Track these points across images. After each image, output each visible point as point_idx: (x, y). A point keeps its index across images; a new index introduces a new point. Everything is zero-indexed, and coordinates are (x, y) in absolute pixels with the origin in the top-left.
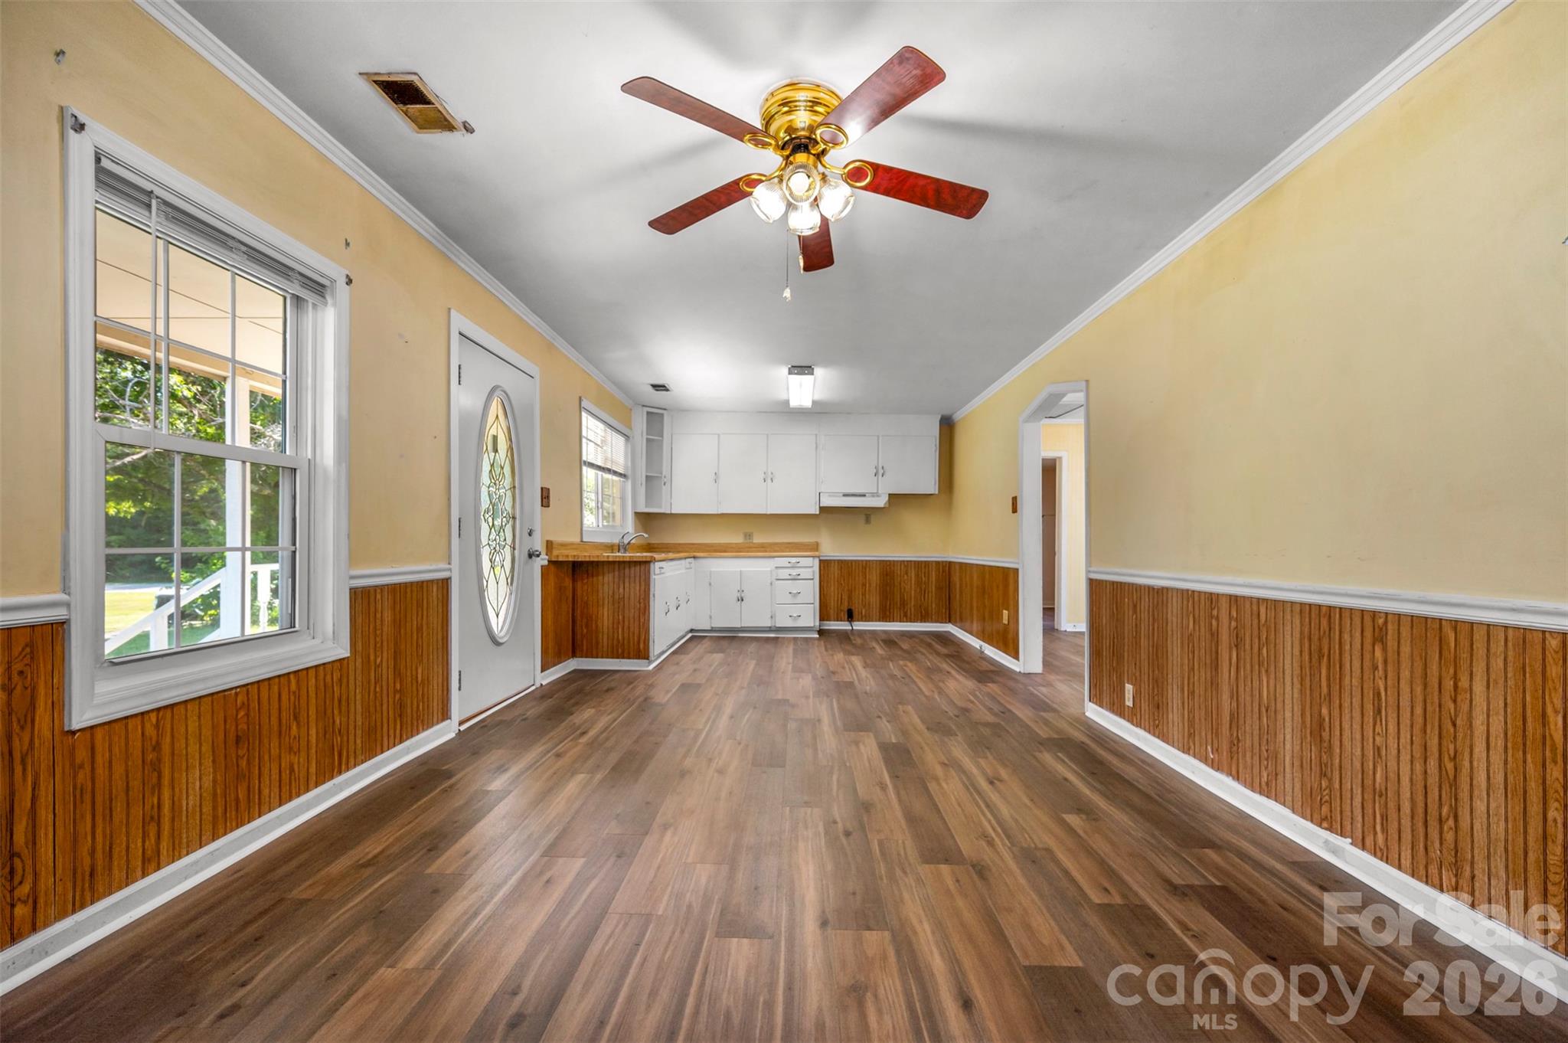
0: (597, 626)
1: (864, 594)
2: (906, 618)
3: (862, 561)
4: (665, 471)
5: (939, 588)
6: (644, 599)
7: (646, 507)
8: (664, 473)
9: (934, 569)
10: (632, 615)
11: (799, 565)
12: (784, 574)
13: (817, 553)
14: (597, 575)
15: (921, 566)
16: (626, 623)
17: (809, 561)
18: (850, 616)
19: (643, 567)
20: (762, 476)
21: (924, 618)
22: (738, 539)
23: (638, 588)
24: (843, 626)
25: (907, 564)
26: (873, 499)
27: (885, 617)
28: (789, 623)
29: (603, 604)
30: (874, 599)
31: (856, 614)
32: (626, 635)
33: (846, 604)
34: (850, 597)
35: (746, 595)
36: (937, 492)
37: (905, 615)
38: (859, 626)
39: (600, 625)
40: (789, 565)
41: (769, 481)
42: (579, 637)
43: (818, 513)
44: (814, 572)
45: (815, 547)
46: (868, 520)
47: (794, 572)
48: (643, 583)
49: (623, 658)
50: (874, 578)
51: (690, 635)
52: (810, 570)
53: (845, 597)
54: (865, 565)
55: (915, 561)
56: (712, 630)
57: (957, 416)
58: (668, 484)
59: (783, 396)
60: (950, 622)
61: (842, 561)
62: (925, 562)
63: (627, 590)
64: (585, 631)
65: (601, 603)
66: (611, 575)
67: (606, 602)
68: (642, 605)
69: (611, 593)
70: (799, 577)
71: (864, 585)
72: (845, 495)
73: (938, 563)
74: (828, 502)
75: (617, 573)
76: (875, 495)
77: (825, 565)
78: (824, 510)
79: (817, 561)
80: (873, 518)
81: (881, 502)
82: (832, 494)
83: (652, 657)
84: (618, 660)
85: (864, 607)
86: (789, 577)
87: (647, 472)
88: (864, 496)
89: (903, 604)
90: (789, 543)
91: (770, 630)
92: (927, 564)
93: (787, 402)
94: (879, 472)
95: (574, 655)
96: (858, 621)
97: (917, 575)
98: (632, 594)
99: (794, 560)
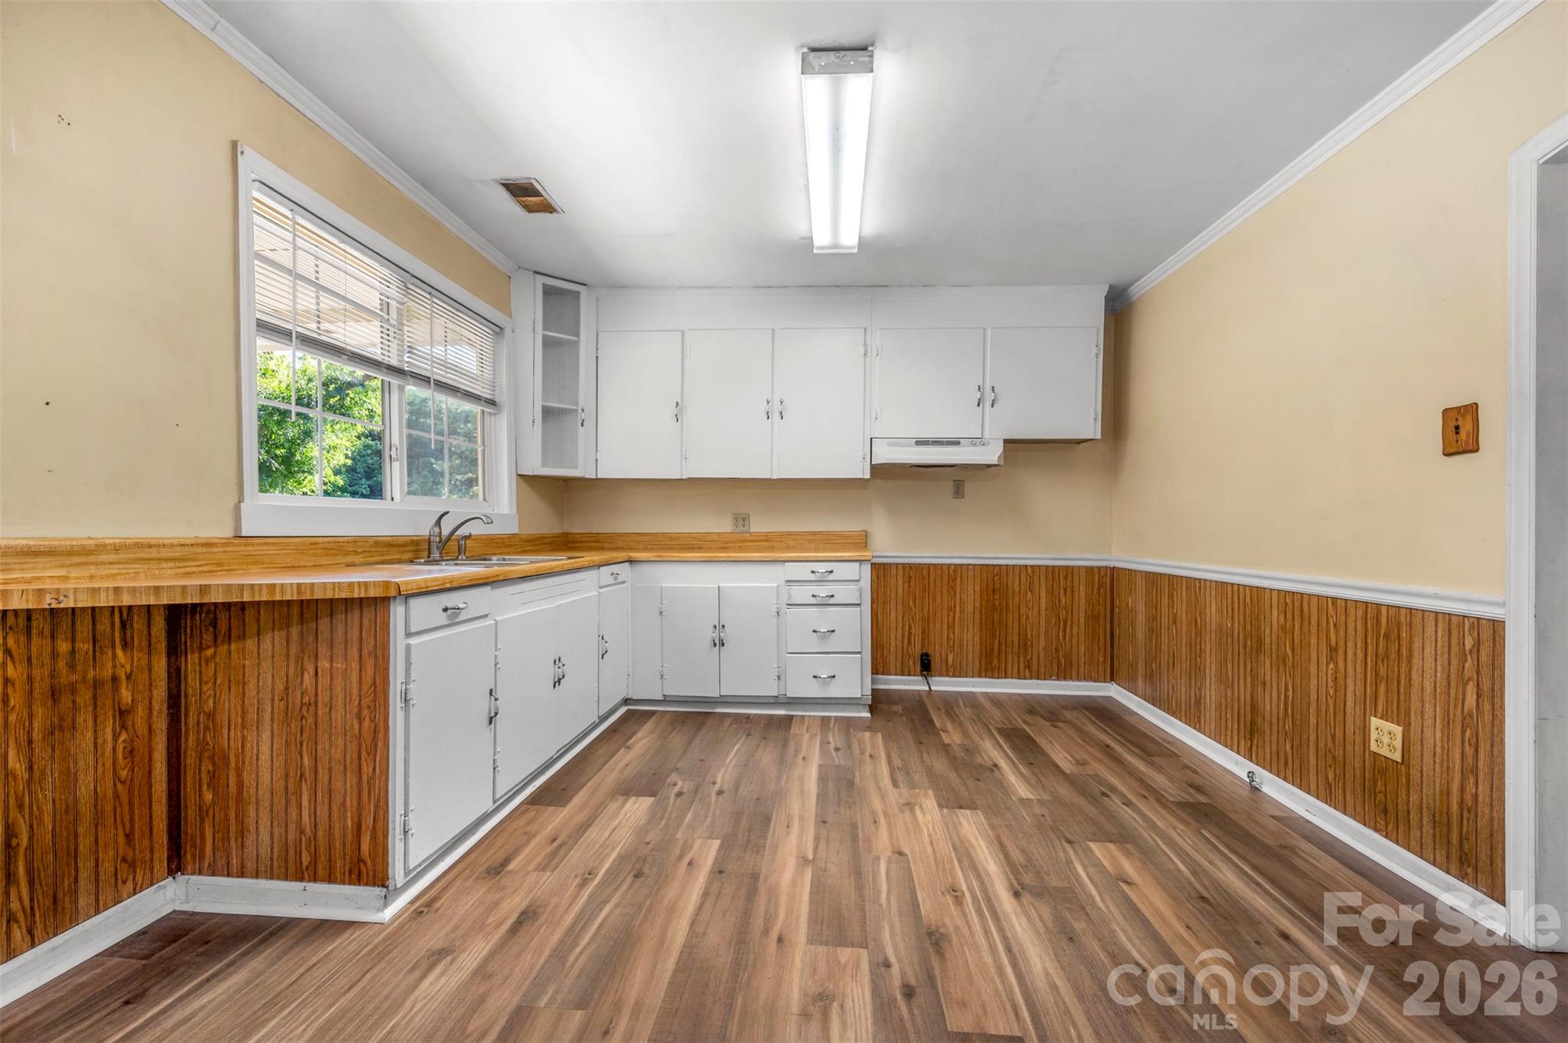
0: (240, 785)
1: (951, 626)
2: (1030, 671)
3: (949, 565)
4: (585, 398)
5: (1093, 618)
6: (372, 708)
7: (544, 465)
8: (581, 403)
9: (1083, 581)
10: (337, 753)
11: (831, 577)
12: (802, 594)
13: (867, 554)
14: (242, 637)
15: (1059, 577)
16: (323, 775)
17: (850, 570)
18: (926, 667)
19: (368, 614)
20: (764, 407)
21: (1063, 671)
22: (720, 525)
23: (355, 677)
24: (912, 684)
25: (1031, 573)
26: (974, 449)
27: (990, 668)
28: (813, 691)
29: (259, 723)
30: (971, 637)
31: (936, 663)
32: (322, 812)
33: (918, 645)
34: (925, 634)
35: (728, 635)
36: (1099, 437)
37: (1029, 667)
38: (943, 684)
39: (248, 779)
40: (812, 577)
41: (777, 416)
42: (191, 814)
43: (868, 476)
44: (861, 590)
45: (862, 541)
46: (958, 491)
47: (823, 591)
48: (369, 664)
49: (315, 879)
50: (970, 597)
51: (623, 710)
52: (853, 587)
53: (917, 631)
54: (953, 574)
55: (1047, 567)
56: (666, 700)
57: (1136, 291)
58: (590, 424)
59: (801, 230)
60: (1112, 679)
61: (911, 566)
62: (1067, 567)
63: (324, 681)
64: (208, 797)
65: (252, 716)
66: (279, 636)
67: (267, 716)
68: (366, 724)
69: (280, 686)
70: (832, 601)
71: (951, 610)
72: (921, 443)
73: (1090, 570)
74: (886, 454)
75: (295, 631)
76: (977, 441)
77: (881, 571)
78: (882, 472)
79: (867, 569)
80: (968, 488)
81: (992, 454)
82: (895, 441)
83: (398, 875)
84: (300, 885)
85: (952, 649)
86: (813, 601)
87: (544, 398)
88: (958, 443)
89: (1025, 646)
90: (814, 533)
91: (775, 701)
92: (1069, 572)
93: (809, 241)
94: (986, 398)
95: (176, 865)
96: (941, 675)
97: (1051, 593)
98: (339, 690)
99: (822, 568)
